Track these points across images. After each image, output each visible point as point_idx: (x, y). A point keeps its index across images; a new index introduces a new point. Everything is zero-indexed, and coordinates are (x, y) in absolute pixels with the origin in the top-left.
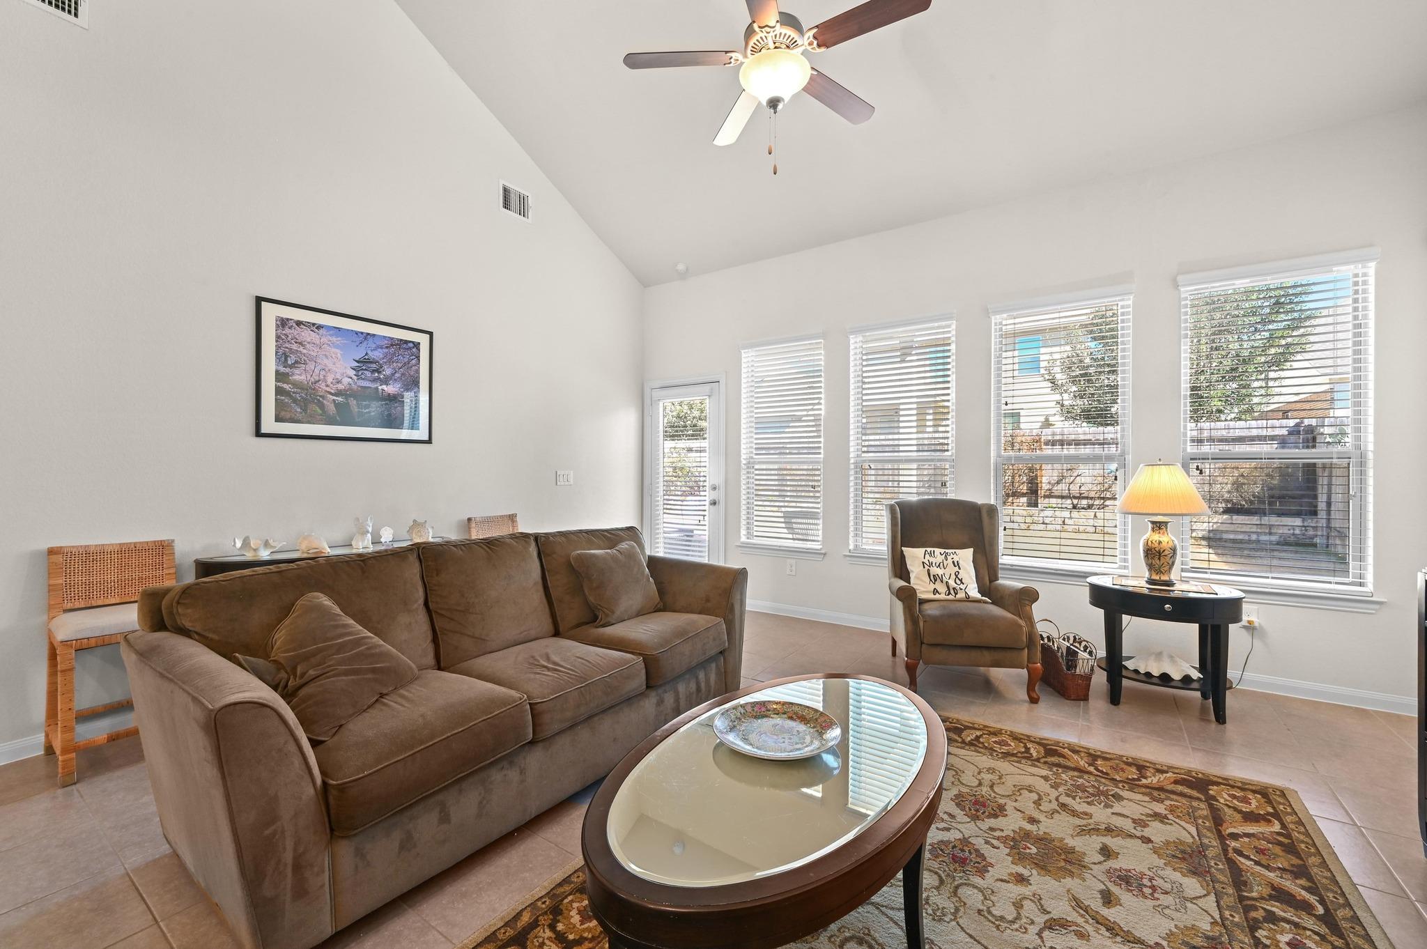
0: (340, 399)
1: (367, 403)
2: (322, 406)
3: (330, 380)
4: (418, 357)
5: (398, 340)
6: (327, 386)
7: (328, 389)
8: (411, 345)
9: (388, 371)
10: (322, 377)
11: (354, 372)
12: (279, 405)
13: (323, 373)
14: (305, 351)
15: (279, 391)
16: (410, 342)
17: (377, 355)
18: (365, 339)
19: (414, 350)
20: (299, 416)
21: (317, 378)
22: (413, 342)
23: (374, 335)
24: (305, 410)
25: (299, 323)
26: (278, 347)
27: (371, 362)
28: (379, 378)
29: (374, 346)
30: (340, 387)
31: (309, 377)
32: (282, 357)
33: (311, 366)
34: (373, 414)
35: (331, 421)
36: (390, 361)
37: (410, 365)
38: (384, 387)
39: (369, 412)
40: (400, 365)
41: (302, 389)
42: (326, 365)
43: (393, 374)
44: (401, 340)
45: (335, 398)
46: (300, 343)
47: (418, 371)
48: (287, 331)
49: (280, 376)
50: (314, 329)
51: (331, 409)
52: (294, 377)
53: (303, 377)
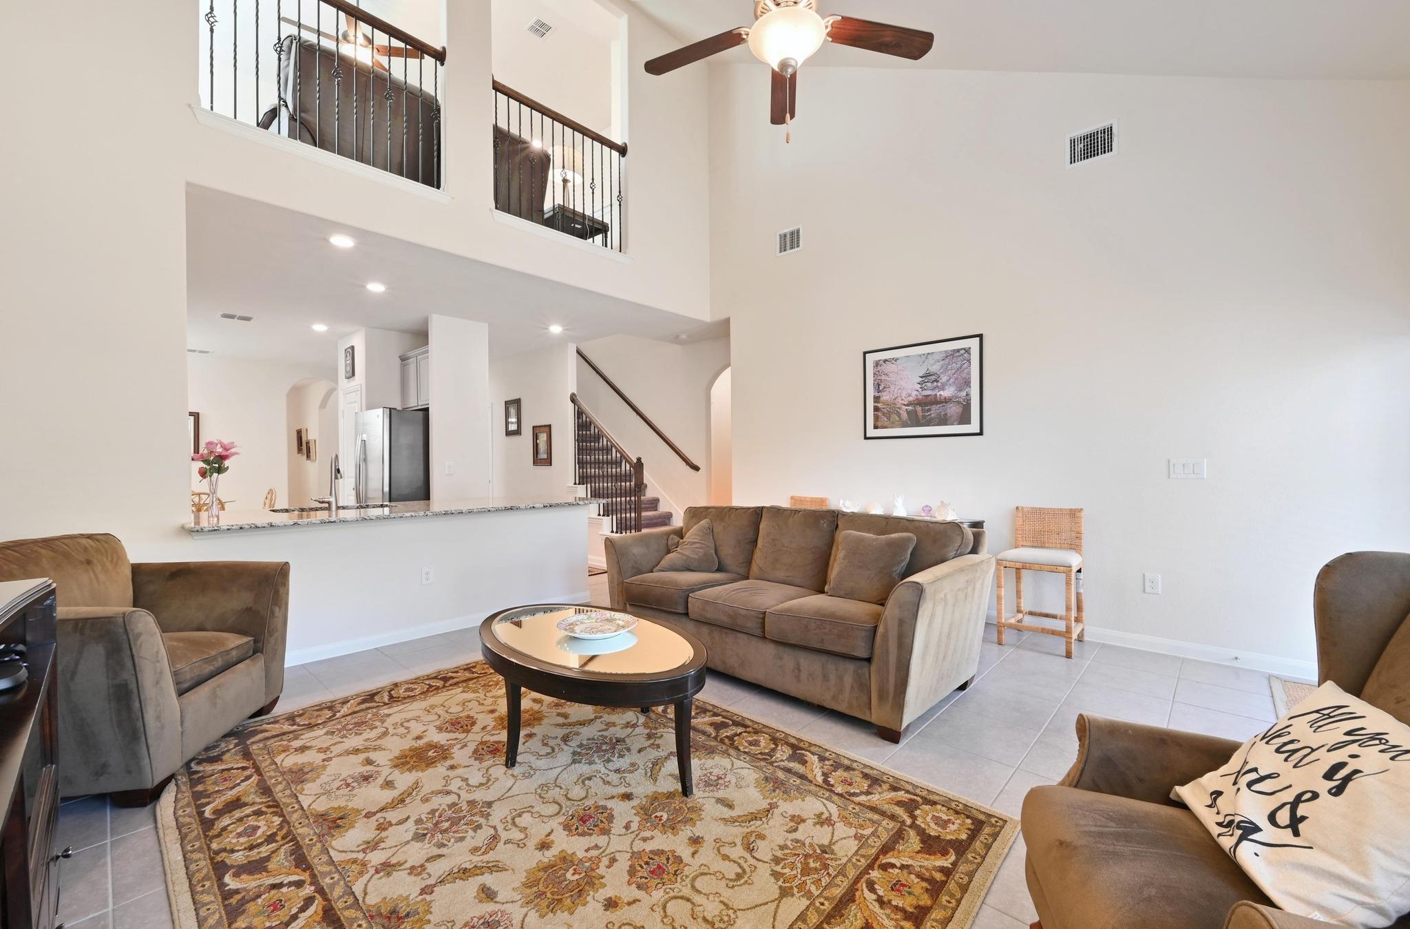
0: (910, 408)
1: (928, 407)
2: (899, 415)
3: (904, 395)
4: (969, 361)
5: (951, 351)
6: (902, 400)
7: (903, 402)
8: (963, 352)
9: (944, 379)
10: (899, 394)
11: (920, 386)
12: (876, 418)
13: (899, 391)
14: (889, 379)
15: (876, 409)
16: (962, 349)
17: (935, 368)
18: (926, 358)
19: (965, 355)
20: (886, 424)
21: (896, 396)
22: (964, 349)
23: (933, 353)
24: (889, 419)
25: (885, 361)
26: (875, 380)
27: (931, 375)
28: (937, 386)
29: (933, 361)
30: (911, 399)
31: (891, 395)
32: (877, 386)
33: (892, 387)
34: (933, 415)
35: (905, 425)
36: (946, 370)
37: (962, 369)
38: (942, 393)
39: (930, 415)
40: (953, 371)
41: (888, 405)
42: (901, 386)
43: (948, 381)
44: (954, 350)
45: (907, 408)
46: (886, 374)
47: (969, 373)
48: (879, 368)
49: (877, 399)
50: (893, 362)
51: (905, 416)
52: (883, 398)
53: (888, 397)
